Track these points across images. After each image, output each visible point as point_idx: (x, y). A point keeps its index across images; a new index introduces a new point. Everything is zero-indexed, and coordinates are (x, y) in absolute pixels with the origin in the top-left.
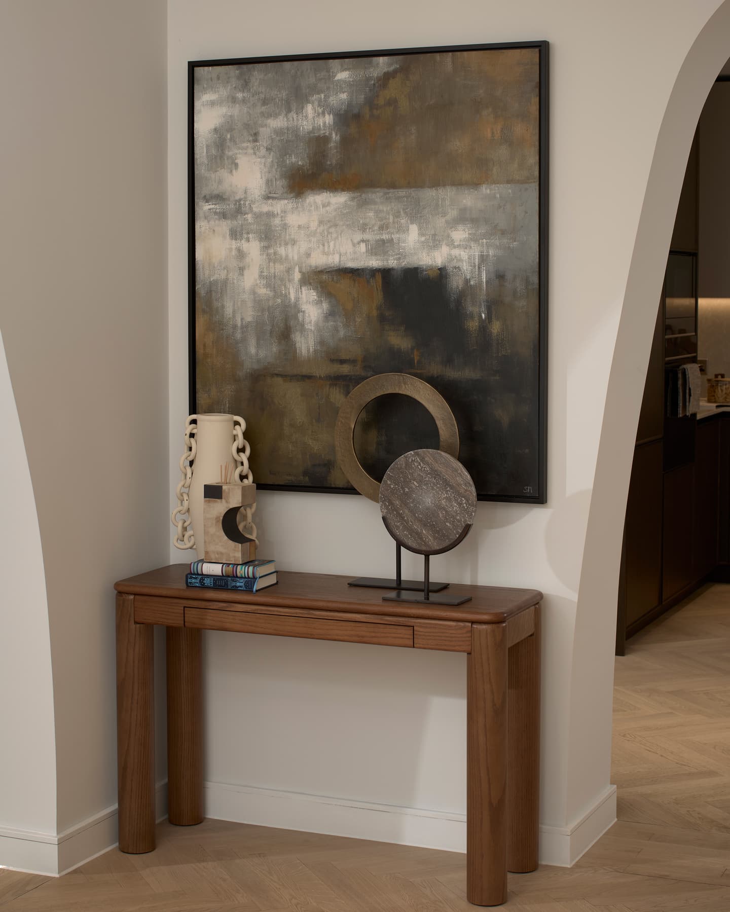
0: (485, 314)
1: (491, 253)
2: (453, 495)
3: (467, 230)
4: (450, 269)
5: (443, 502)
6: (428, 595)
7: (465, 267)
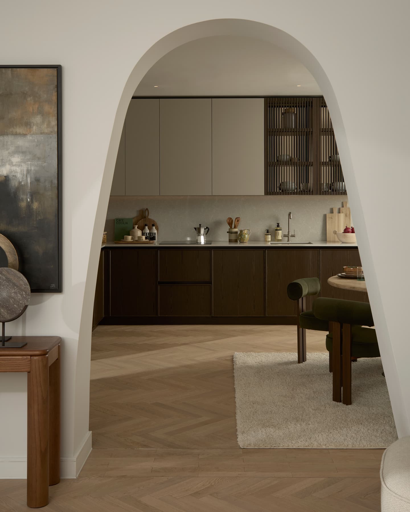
0: (29, 199)
1: (33, 168)
2: (18, 290)
3: (19, 157)
4: (11, 177)
5: (13, 294)
6: (4, 343)
7: (19, 175)
